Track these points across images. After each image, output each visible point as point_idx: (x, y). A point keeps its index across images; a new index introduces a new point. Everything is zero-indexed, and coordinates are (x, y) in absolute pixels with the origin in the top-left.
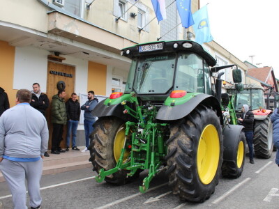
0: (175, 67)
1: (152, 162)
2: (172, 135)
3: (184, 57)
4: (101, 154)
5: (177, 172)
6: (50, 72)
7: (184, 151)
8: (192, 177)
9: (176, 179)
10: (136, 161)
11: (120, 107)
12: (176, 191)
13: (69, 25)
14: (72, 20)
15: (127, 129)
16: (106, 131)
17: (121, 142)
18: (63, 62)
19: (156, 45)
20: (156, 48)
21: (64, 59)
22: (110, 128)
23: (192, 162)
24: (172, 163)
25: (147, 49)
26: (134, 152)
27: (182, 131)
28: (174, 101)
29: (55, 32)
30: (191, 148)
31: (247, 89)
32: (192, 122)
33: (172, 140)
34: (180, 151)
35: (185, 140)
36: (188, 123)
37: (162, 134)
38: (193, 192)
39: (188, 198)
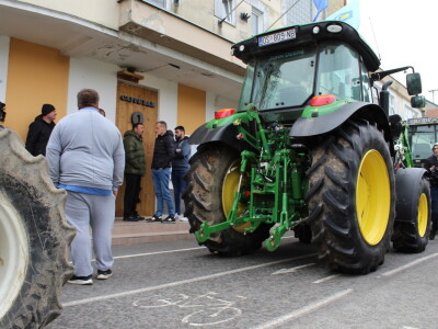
0: (316, 65)
1: (284, 207)
2: (315, 161)
3: (329, 51)
4: (203, 203)
5: (324, 218)
6: (121, 98)
7: (336, 183)
8: (349, 225)
9: (323, 230)
10: (258, 213)
11: (232, 129)
12: (324, 252)
13: (151, 18)
14: (154, 12)
15: (244, 162)
16: (210, 167)
17: (233, 189)
18: (141, 83)
19: (285, 33)
20: (285, 37)
21: (142, 78)
22: (216, 163)
23: (348, 201)
24: (317, 203)
25: (271, 40)
26: (255, 194)
27: (331, 154)
28: (316, 110)
29: (130, 28)
30: (346, 179)
31: (429, 125)
32: (346, 139)
33: (316, 169)
34: (329, 183)
35: (336, 166)
36: (340, 142)
37: (298, 167)
38: (351, 252)
39: (342, 263)
